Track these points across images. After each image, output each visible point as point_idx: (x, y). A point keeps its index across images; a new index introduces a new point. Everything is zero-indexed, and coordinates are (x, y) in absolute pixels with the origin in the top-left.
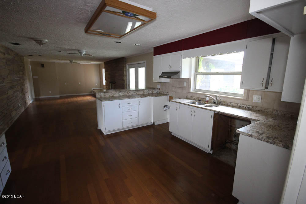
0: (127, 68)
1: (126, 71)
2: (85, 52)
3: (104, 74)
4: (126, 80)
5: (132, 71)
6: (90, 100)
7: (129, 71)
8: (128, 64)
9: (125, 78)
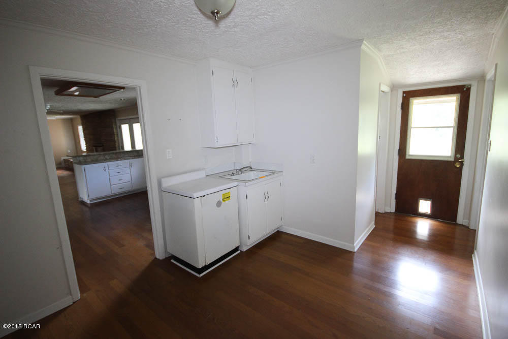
0: (118, 125)
1: (116, 128)
2: (49, 107)
3: (83, 133)
4: (118, 140)
5: (125, 128)
6: (62, 175)
7: (120, 128)
8: (119, 118)
9: (116, 138)
